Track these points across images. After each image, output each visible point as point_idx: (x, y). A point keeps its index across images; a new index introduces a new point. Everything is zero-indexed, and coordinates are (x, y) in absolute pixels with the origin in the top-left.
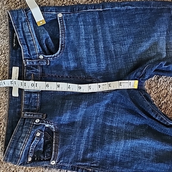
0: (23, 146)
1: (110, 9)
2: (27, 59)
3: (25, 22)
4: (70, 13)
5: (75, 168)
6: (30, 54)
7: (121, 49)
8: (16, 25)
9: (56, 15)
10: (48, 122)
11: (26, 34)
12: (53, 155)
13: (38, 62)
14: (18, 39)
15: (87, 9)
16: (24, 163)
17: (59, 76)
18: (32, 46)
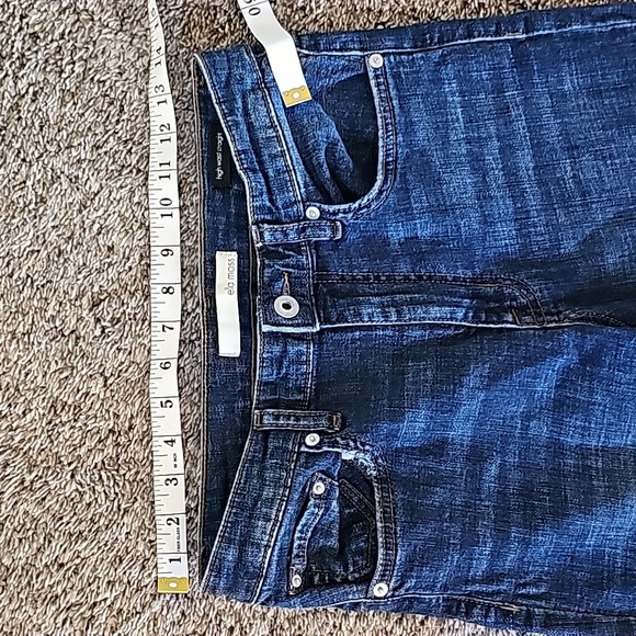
0: (273, 530)
1: (554, 31)
2: (263, 221)
3: (253, 90)
4: (412, 53)
5: (459, 607)
6: (274, 204)
7: (599, 172)
8: (224, 102)
9: (363, 61)
10: (352, 444)
11: (261, 135)
12: (380, 561)
13: (304, 229)
14: (233, 154)
15: (470, 36)
16: (278, 597)
17: (377, 278)
18: (279, 174)
